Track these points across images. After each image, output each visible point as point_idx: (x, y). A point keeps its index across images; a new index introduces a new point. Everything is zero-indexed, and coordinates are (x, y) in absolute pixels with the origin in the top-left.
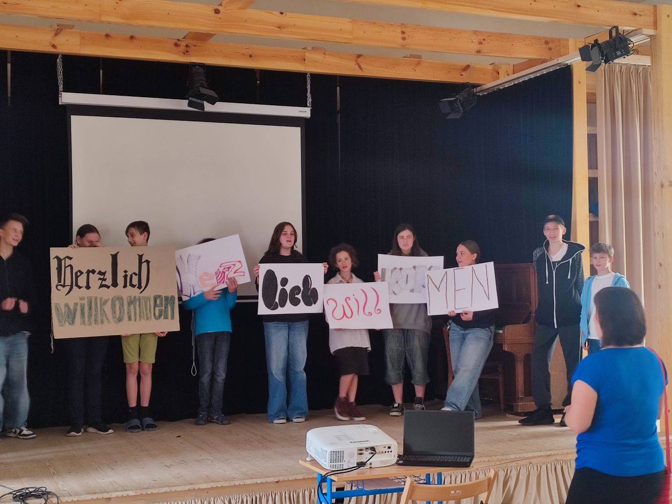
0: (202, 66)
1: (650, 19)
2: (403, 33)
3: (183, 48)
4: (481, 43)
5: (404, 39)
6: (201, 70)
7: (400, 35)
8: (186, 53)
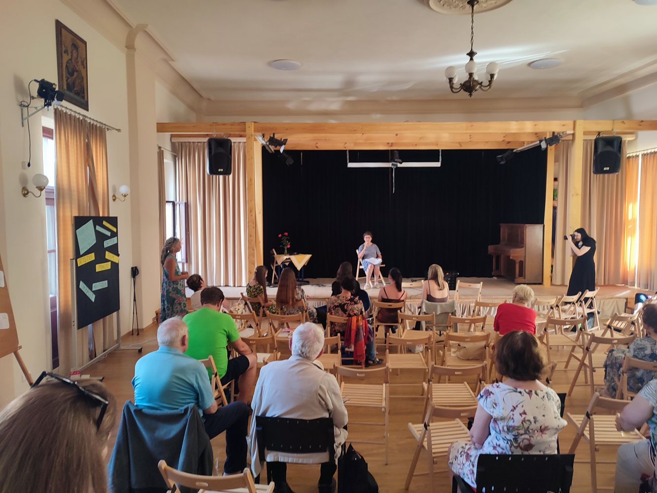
0: (397, 150)
1: (572, 127)
2: (470, 136)
3: (390, 144)
4: (504, 137)
5: (470, 138)
6: (397, 152)
7: (469, 137)
8: (391, 146)
